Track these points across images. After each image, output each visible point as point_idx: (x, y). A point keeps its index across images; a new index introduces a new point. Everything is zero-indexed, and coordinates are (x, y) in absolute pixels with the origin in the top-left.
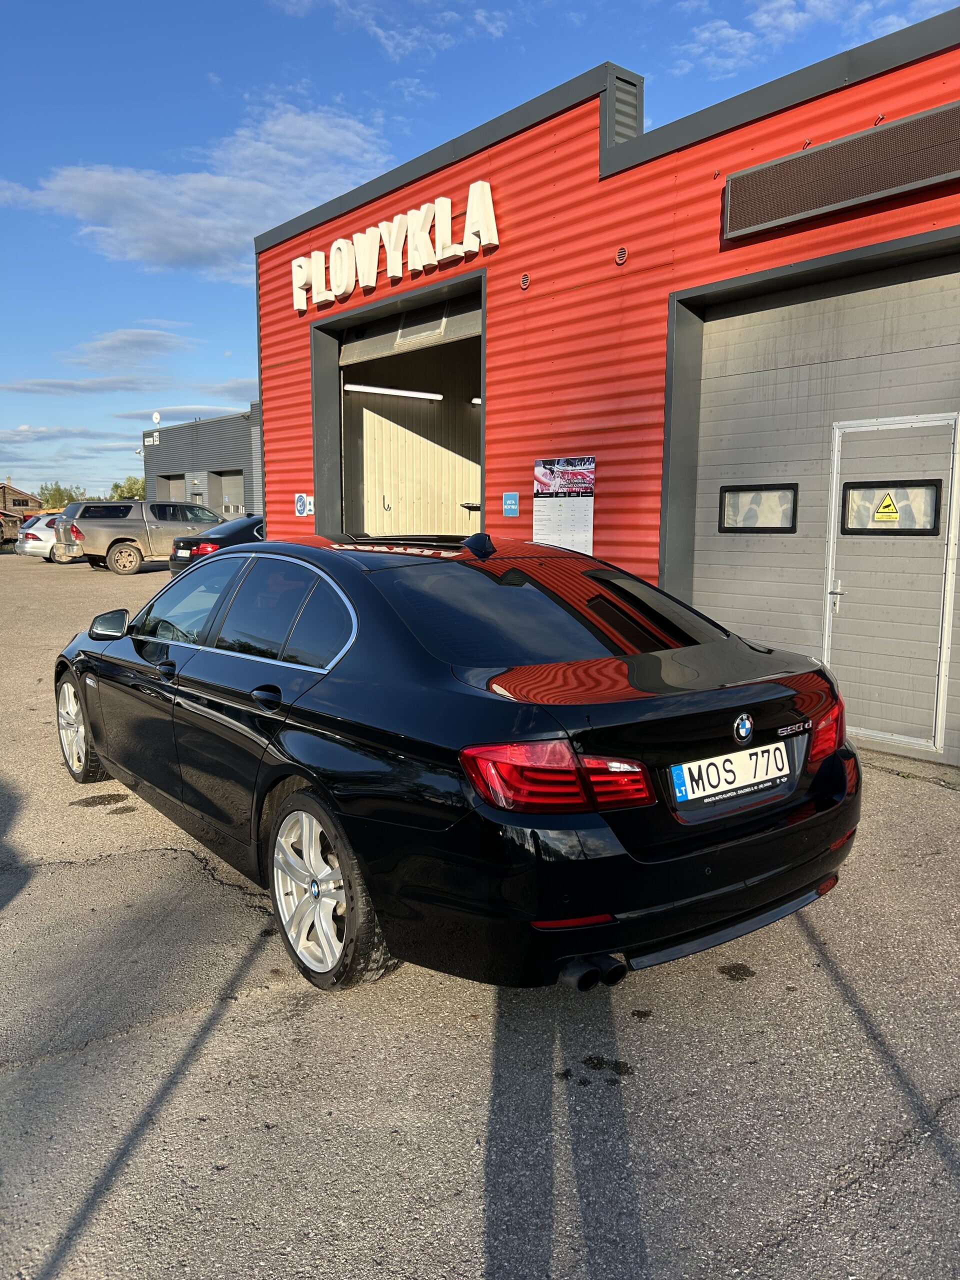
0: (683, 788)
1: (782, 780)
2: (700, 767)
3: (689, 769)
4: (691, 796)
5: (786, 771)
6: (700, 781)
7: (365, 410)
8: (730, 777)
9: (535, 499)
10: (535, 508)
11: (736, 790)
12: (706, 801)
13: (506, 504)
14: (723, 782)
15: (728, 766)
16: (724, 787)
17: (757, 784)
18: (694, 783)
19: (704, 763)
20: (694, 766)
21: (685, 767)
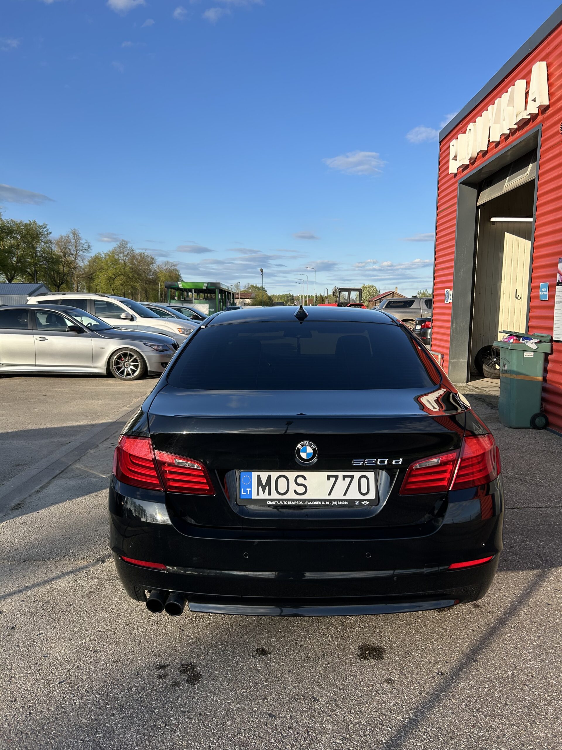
0: (249, 490)
1: (363, 503)
2: (269, 477)
3: (259, 477)
4: (254, 496)
5: (372, 495)
6: (267, 488)
7: (506, 233)
8: (301, 490)
9: (557, 287)
10: (557, 294)
11: (304, 500)
12: (269, 503)
13: (541, 291)
14: (291, 490)
15: (300, 480)
16: (291, 495)
17: (331, 500)
18: (260, 488)
19: (274, 475)
20: (264, 475)
21: (255, 474)
